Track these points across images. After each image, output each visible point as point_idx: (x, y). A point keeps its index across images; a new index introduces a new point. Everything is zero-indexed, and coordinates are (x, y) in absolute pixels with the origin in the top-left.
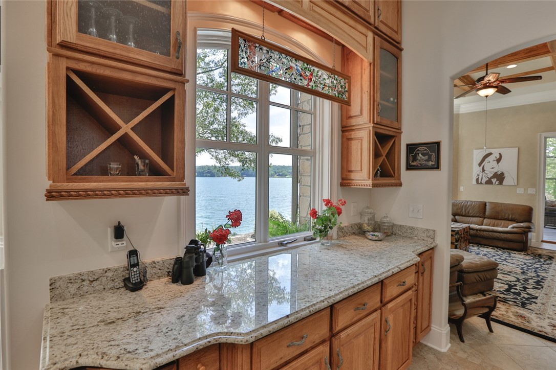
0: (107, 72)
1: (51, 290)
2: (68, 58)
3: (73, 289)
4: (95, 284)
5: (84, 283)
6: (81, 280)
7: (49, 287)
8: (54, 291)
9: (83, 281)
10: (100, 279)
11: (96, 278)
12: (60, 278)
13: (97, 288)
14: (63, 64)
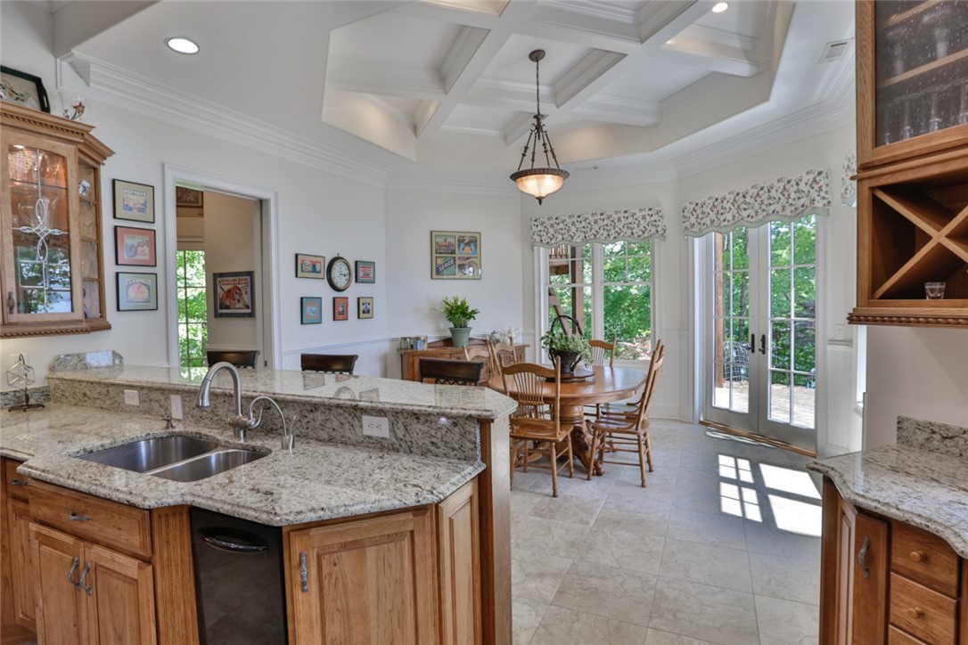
0: (910, 176)
1: (899, 429)
2: (870, 178)
3: (921, 437)
4: (948, 442)
5: (934, 436)
6: (929, 431)
7: (896, 426)
8: (901, 431)
9: (934, 432)
10: (956, 439)
11: (950, 435)
12: (909, 419)
13: (951, 449)
14: (867, 185)
